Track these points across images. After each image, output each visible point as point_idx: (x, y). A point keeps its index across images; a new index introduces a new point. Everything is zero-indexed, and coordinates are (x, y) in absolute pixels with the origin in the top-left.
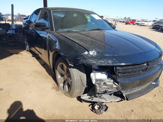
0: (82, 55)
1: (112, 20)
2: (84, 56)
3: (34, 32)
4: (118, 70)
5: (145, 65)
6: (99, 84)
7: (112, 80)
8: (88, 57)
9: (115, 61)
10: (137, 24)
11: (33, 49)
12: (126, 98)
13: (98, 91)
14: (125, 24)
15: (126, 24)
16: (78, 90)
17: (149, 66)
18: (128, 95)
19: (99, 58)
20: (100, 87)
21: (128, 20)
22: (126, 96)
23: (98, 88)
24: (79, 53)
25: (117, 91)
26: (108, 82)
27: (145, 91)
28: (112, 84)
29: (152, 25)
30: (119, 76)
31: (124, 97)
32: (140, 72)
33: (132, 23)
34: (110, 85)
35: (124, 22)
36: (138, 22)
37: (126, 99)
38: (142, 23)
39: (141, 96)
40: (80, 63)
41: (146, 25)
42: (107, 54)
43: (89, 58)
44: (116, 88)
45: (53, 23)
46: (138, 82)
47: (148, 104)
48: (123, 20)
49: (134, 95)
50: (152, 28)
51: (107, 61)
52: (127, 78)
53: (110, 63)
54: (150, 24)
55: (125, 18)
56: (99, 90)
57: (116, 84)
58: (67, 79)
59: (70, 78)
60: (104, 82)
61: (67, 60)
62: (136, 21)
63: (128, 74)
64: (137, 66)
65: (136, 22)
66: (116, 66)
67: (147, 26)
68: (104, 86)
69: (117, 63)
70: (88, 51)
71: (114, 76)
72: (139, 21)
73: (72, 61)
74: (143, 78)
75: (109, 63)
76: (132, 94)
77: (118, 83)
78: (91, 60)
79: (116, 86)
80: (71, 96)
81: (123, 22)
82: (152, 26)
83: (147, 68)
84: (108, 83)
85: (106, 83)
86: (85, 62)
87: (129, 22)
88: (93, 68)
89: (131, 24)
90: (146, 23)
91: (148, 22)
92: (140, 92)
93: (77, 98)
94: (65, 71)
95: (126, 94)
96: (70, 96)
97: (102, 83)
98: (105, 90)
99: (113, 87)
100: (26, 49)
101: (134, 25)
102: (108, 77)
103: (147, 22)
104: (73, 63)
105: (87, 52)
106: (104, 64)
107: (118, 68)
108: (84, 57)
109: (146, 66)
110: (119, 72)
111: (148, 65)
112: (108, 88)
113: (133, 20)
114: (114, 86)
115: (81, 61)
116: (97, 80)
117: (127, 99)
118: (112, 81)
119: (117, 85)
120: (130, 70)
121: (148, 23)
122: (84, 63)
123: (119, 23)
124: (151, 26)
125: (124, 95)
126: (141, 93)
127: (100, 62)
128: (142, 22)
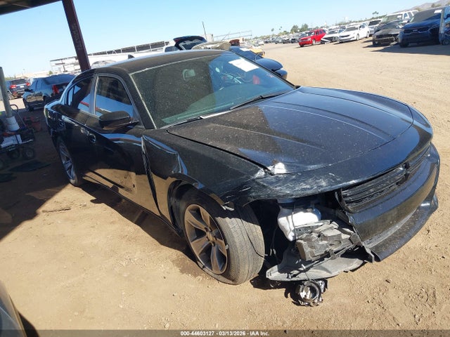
0: (254, 180)
1: (262, 42)
2: (258, 180)
3: (92, 137)
4: (345, 196)
5: (401, 169)
6: (308, 240)
7: (334, 223)
8: (267, 183)
9: (332, 178)
10: (331, 40)
11: (91, 177)
12: (373, 256)
13: (309, 257)
14: (298, 45)
15: (302, 45)
16: (247, 266)
17: (411, 168)
18: (377, 247)
19: (294, 180)
20: (312, 247)
21: (304, 33)
22: (372, 252)
23: (307, 250)
24: (244, 177)
25: (352, 246)
26: (328, 229)
27: (411, 228)
28: (339, 232)
29: (370, 36)
30: (349, 211)
31: (368, 254)
32: (393, 187)
33: (316, 41)
34: (334, 236)
35: (293, 41)
36: (330, 33)
37: (373, 259)
38: (342, 34)
39: (406, 243)
40: (253, 200)
41: (355, 38)
42: (311, 164)
43: (272, 183)
44: (350, 239)
45: (146, 108)
46: (394, 213)
47: (419, 256)
48: (291, 36)
49: (389, 245)
50: (371, 43)
51: (316, 183)
52: (366, 209)
53: (324, 185)
54: (364, 32)
55: (295, 29)
56: (311, 253)
57: (348, 230)
58: (214, 243)
59: (223, 242)
60: (317, 233)
61: (215, 198)
62: (324, 31)
63: (368, 200)
64: (384, 178)
65: (326, 36)
66: (339, 190)
67: (356, 40)
68: (321, 243)
69: (340, 182)
70: (265, 168)
71: (339, 213)
72: (333, 32)
73: (229, 199)
74: (402, 200)
75: (322, 186)
76: (384, 244)
77: (351, 227)
78: (278, 188)
79: (349, 236)
80: (234, 281)
81: (292, 43)
82: (371, 38)
83: (407, 175)
84: (329, 233)
85: (324, 233)
86: (263, 195)
87: (309, 39)
88: (279, 202)
89: (314, 42)
90: (353, 34)
91: (357, 29)
92: (400, 233)
93: (252, 283)
94: (205, 224)
95: (371, 245)
96: (231, 282)
97: (314, 235)
98: (326, 252)
99: (342, 240)
100: (72, 181)
101: (322, 43)
102: (323, 218)
103: (354, 29)
104: (232, 203)
105: (262, 169)
106: (310, 192)
107: (343, 193)
108: (258, 184)
109: (403, 171)
110: (347, 202)
111: (407, 167)
112: (331, 245)
113: (317, 33)
114: (344, 236)
115: (253, 194)
116: (298, 231)
117: (378, 259)
118: (335, 225)
119: (349, 234)
120: (372, 190)
121: (356, 32)
122: (263, 197)
123: (282, 45)
124: (366, 38)
125: (368, 251)
126: (404, 236)
127: (300, 187)
128: (340, 31)
